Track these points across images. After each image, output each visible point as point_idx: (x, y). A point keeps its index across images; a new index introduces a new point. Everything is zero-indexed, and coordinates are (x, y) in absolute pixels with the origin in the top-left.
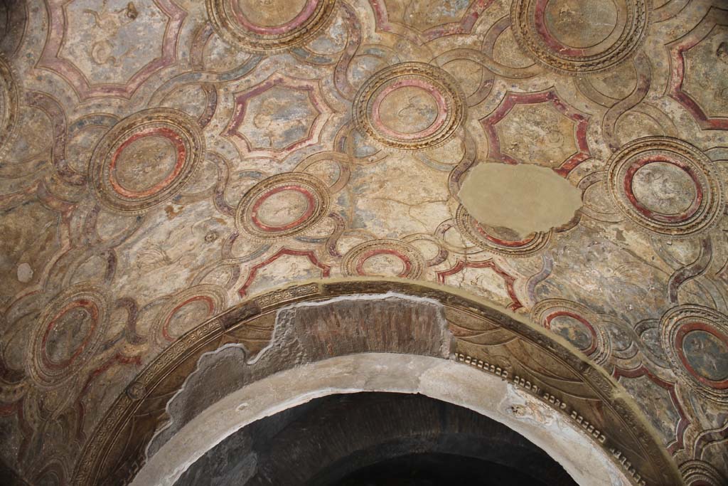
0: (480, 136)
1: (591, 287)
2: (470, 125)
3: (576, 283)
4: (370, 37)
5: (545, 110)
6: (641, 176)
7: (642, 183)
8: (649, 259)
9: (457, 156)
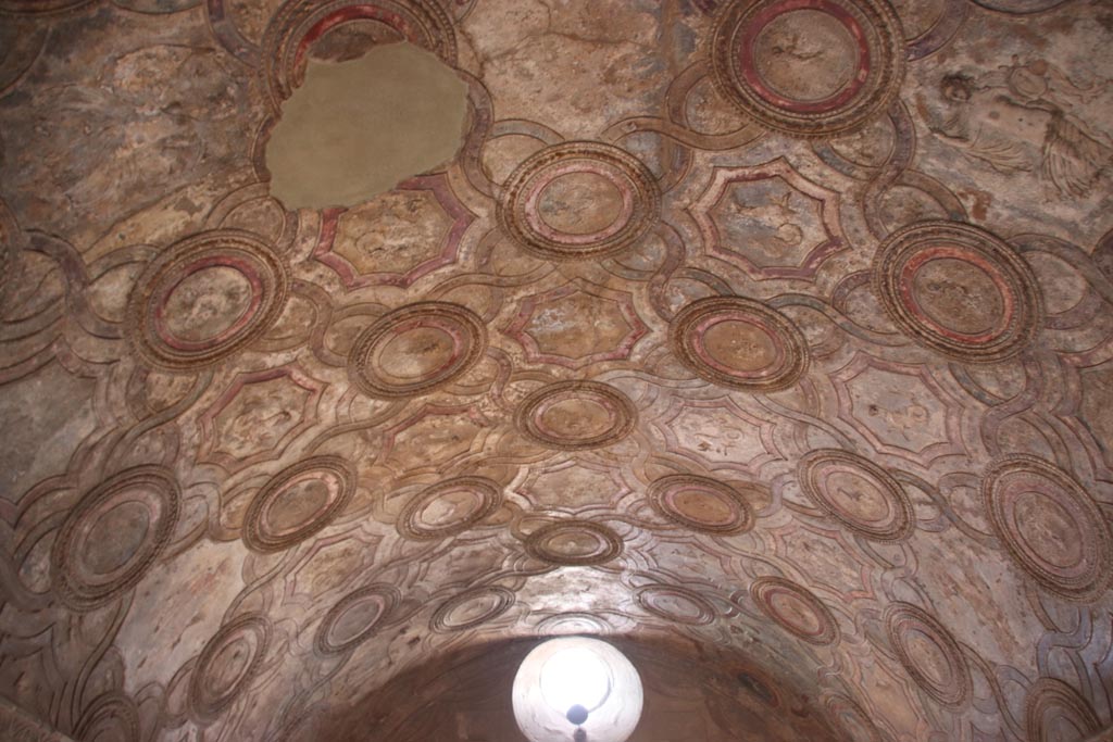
0: (469, 199)
2: (488, 207)
4: (639, 289)
5: (402, 266)
6: (242, 290)
7: (233, 285)
8: (124, 228)
9: (493, 155)
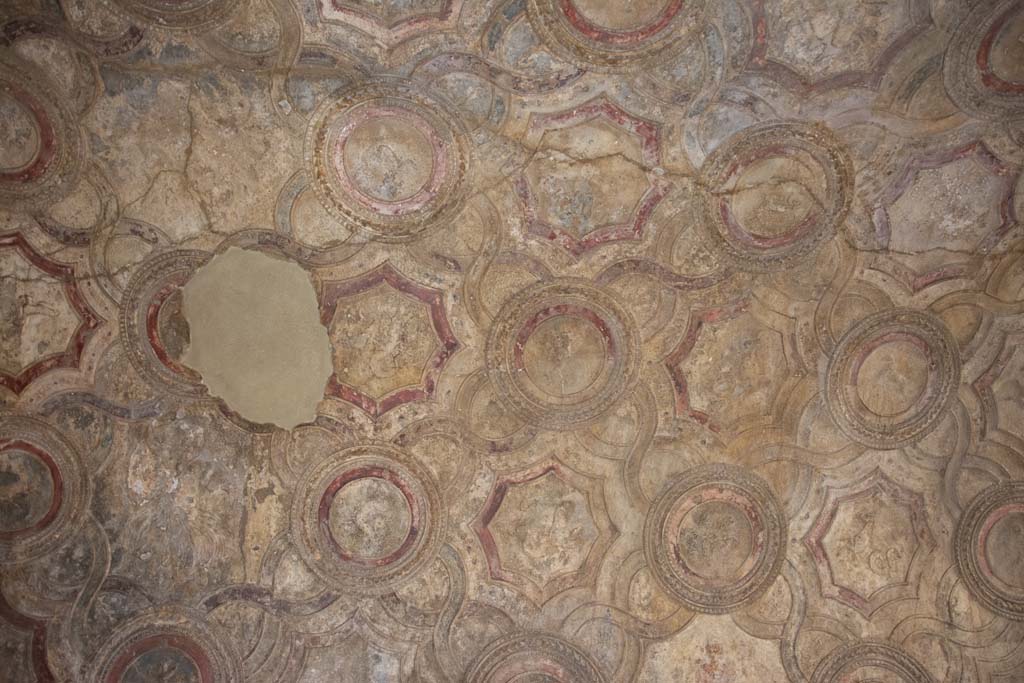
0: (361, 266)
1: (139, 486)
2: (376, 250)
3: (133, 463)
4: (523, 105)
5: (427, 344)
6: (375, 485)
7: (365, 491)
8: (250, 544)
9: (312, 236)
